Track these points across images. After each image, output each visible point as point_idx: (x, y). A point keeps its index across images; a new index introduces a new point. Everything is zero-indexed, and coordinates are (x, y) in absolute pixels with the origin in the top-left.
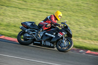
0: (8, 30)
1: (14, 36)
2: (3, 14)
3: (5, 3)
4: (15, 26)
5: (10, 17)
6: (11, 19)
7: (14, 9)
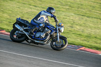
0: (88, 42)
1: (95, 48)
2: (84, 25)
3: (85, 13)
4: (96, 37)
5: (91, 27)
6: (92, 30)
7: (96, 20)
